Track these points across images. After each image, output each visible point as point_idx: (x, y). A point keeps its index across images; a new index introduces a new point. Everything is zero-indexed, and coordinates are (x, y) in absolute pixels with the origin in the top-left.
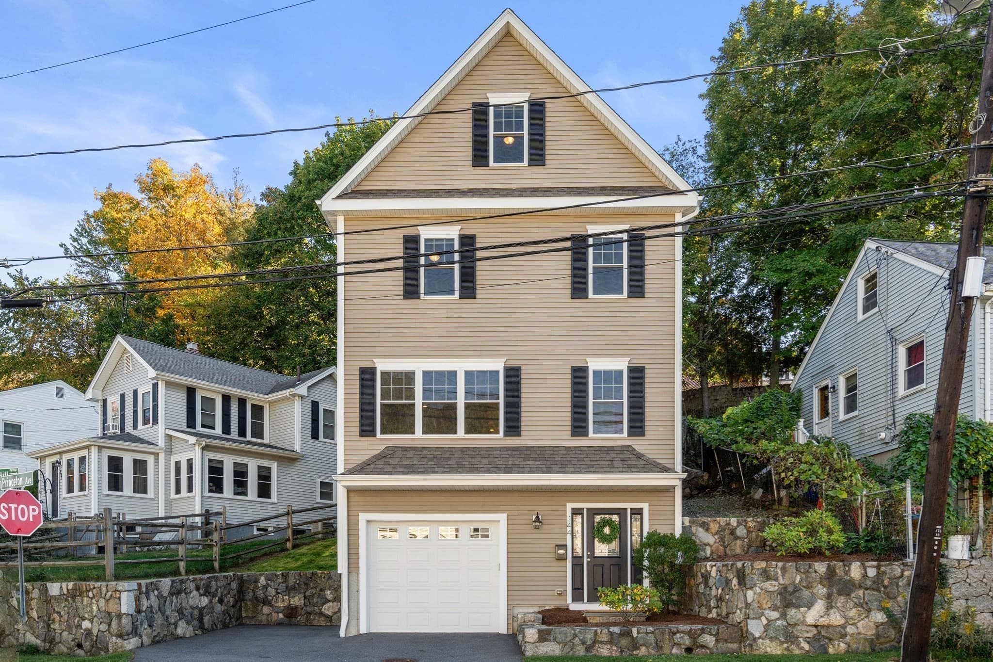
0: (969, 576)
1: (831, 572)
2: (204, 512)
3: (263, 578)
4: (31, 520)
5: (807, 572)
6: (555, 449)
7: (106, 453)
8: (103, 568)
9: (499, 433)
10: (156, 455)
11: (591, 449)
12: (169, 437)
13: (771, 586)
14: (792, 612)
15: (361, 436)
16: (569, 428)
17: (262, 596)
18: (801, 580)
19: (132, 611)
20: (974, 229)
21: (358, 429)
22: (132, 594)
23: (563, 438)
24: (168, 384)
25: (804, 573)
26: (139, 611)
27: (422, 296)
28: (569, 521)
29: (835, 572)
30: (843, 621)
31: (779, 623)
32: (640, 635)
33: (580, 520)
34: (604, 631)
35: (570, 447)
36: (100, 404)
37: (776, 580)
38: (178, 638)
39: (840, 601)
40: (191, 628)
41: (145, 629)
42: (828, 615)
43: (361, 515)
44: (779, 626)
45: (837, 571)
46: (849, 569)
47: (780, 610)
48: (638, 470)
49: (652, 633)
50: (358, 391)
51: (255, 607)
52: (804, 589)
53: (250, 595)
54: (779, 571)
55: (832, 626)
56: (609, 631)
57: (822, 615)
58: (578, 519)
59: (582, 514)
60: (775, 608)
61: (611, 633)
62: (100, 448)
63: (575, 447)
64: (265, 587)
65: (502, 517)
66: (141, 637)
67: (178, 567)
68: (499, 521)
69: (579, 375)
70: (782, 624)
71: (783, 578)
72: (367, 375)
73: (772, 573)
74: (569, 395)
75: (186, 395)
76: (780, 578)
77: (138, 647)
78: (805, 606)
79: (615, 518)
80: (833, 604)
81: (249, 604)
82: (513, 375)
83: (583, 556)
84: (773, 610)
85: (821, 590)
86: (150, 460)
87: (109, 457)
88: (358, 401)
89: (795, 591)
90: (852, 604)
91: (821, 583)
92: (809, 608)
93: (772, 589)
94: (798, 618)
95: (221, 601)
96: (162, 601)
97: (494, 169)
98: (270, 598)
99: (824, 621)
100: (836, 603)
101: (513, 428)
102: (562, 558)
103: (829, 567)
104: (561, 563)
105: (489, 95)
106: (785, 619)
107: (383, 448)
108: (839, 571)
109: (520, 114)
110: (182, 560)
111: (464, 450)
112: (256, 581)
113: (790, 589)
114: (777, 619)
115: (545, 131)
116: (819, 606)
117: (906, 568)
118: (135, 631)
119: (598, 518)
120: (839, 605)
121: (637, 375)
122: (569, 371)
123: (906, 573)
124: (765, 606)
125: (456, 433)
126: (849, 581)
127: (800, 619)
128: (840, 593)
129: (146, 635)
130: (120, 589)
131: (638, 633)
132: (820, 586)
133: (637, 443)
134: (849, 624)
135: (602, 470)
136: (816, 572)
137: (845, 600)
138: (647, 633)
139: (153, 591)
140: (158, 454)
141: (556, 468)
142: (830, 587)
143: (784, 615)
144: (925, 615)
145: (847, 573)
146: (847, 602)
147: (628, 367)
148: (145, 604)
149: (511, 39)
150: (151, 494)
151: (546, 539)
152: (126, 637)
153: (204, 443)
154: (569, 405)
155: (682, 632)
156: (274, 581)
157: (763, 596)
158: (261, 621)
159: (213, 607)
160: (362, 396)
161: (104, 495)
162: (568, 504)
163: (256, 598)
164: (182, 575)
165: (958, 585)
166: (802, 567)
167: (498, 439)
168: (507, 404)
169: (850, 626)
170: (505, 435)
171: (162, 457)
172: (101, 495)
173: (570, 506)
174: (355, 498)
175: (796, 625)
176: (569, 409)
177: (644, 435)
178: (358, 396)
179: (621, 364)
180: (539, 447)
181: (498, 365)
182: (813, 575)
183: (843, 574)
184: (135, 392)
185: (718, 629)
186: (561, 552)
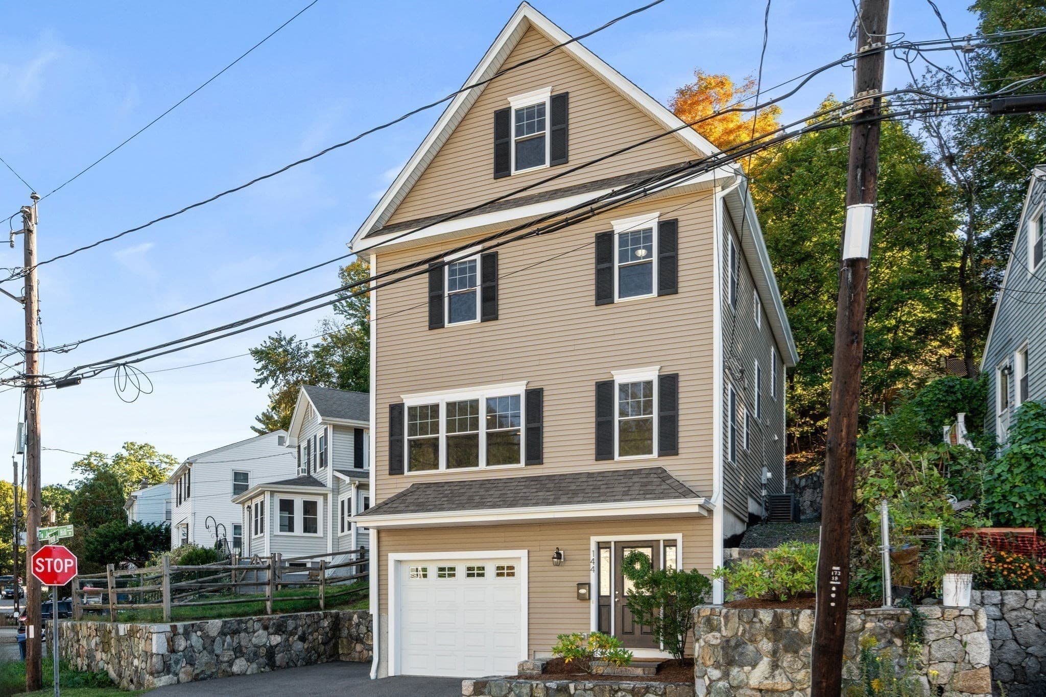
0: (959, 631)
1: (777, 621)
2: (359, 549)
3: (356, 616)
4: (66, 571)
5: (751, 622)
6: (576, 476)
7: (278, 498)
8: (161, 611)
9: (519, 463)
10: (325, 496)
11: (616, 474)
12: (335, 477)
13: (714, 638)
14: (735, 671)
15: (390, 474)
16: (594, 452)
17: (355, 634)
18: (744, 631)
19: (164, 650)
20: (858, 167)
21: (387, 467)
22: (163, 636)
23: (587, 463)
24: (336, 428)
25: (748, 623)
26: (172, 651)
27: (446, 324)
28: (593, 556)
29: (782, 622)
30: (789, 686)
31: (721, 684)
32: (577, 692)
33: (608, 554)
34: (539, 686)
35: (593, 474)
36: (296, 450)
37: (720, 631)
38: (233, 674)
39: (787, 660)
40: (254, 666)
41: (182, 667)
42: (774, 677)
43: (389, 554)
44: (720, 688)
45: (784, 621)
46: (798, 619)
47: (722, 668)
48: (654, 496)
49: (591, 689)
50: (387, 429)
51: (350, 643)
52: (749, 643)
53: (345, 633)
54: (722, 619)
55: (777, 691)
56: (545, 686)
57: (767, 676)
58: (604, 553)
59: (610, 548)
60: (717, 666)
61: (547, 689)
62: (272, 493)
63: (600, 473)
64: (358, 625)
65: (523, 554)
66: (176, 675)
67: (265, 607)
68: (520, 558)
69: (604, 390)
70: (724, 686)
71: (726, 629)
72: (396, 411)
73: (715, 622)
74: (594, 414)
75: (353, 437)
76: (723, 629)
77: (171, 684)
78: (749, 665)
79: (647, 552)
80: (780, 664)
81: (345, 641)
82: (535, 398)
83: (610, 596)
84: (715, 668)
85: (766, 645)
86: (320, 501)
87: (281, 500)
88: (387, 439)
89: (737, 645)
90: (799, 664)
91: (766, 635)
92: (754, 666)
93: (714, 642)
94: (741, 678)
95: (303, 639)
96: (209, 641)
97: (517, 177)
98: (362, 635)
99: (768, 684)
100: (783, 662)
101: (535, 456)
102: (585, 599)
103: (775, 615)
104: (584, 604)
105: (510, 99)
106: (728, 679)
107: (409, 485)
108: (787, 622)
109: (541, 112)
110: (268, 600)
111: (483, 484)
112: (350, 619)
113: (733, 643)
114: (719, 679)
115: (568, 125)
116: (764, 665)
117: (869, 619)
118: (167, 669)
119: (627, 553)
120: (785, 664)
121: (669, 384)
122: (594, 388)
123: (869, 625)
124: (708, 663)
125: (477, 465)
126: (797, 633)
127: (743, 680)
128: (787, 650)
129: (185, 673)
130: (152, 631)
131: (576, 689)
132: (765, 640)
133: (669, 464)
134: (797, 690)
135: (613, 498)
136: (761, 621)
137: (792, 659)
138: (585, 690)
139: (196, 632)
140: (327, 494)
141: (564, 498)
142: (776, 641)
143: (726, 675)
144: (824, 684)
145: (795, 623)
146: (795, 661)
147: (659, 376)
148: (182, 644)
149: (534, 33)
150: (320, 533)
151: (567, 577)
152: (156, 675)
153: (357, 483)
154: (594, 425)
155: (624, 690)
156: (365, 619)
157: (706, 650)
158: (354, 658)
159: (290, 646)
160: (391, 434)
161: (275, 536)
162: (592, 538)
163: (350, 635)
164: (268, 614)
165: (941, 642)
166: (745, 616)
167: (519, 469)
168: (528, 430)
169: (797, 692)
170: (526, 464)
171: (330, 497)
172: (273, 536)
173: (594, 540)
174: (385, 538)
175: (738, 687)
176: (594, 430)
177: (677, 454)
178: (387, 434)
179: (651, 374)
180: (561, 475)
181: (518, 389)
182: (758, 625)
183: (790, 626)
184: (315, 437)
185: (665, 688)
186: (582, 591)
